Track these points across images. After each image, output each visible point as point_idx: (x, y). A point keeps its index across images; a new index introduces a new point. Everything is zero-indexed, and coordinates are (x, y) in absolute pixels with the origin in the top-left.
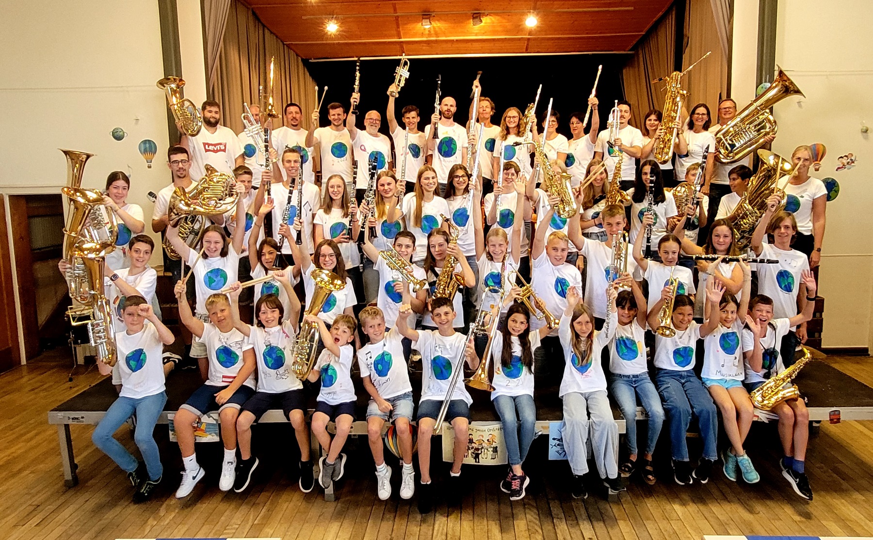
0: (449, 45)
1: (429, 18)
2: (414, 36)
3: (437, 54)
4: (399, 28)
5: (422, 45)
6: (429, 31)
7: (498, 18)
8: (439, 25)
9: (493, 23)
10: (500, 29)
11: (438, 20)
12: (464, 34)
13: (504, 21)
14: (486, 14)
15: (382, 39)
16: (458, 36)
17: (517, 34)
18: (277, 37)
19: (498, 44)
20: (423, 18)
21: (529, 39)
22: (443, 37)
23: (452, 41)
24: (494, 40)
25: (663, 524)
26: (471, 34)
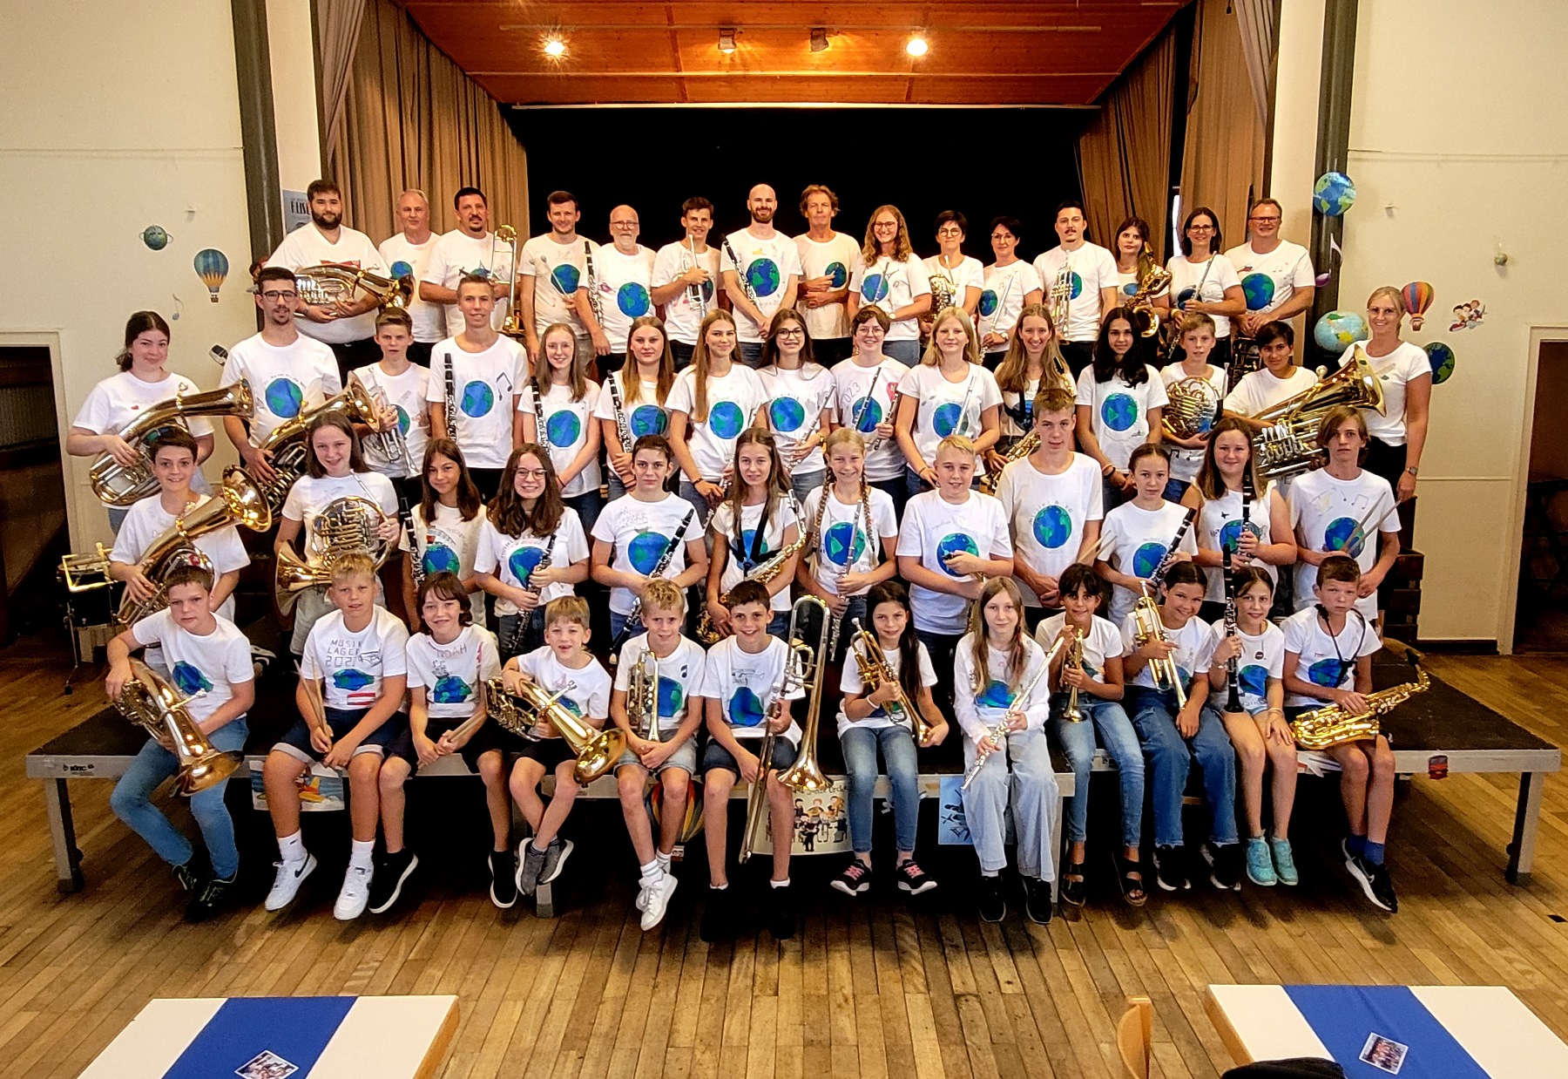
0: (768, 85)
1: (732, 36)
2: (705, 66)
3: (745, 101)
4: (677, 51)
5: (718, 83)
6: (732, 59)
7: (857, 38)
8: (749, 48)
9: (848, 47)
10: (859, 58)
11: (749, 40)
12: (796, 65)
13: (869, 44)
14: (836, 31)
15: (645, 71)
16: (783, 69)
17: (892, 68)
18: (452, 62)
19: (856, 87)
20: (722, 36)
21: (912, 79)
22: (755, 70)
23: (773, 79)
24: (848, 79)
25: (1137, 956)
26: (804, 66)
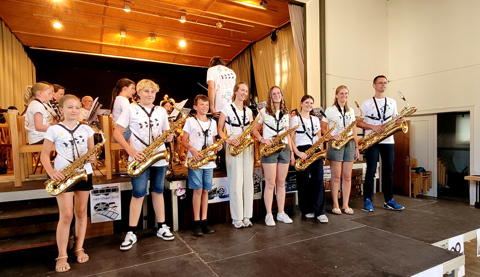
0: (131, 51)
1: (125, 31)
2: (111, 42)
3: (122, 56)
4: (103, 35)
5: (114, 48)
6: (121, 40)
7: (163, 39)
8: (128, 37)
9: (160, 41)
10: (162, 46)
11: (129, 34)
12: (142, 46)
13: (166, 41)
14: (158, 35)
15: (89, 40)
16: (137, 46)
20: (121, 31)
21: (176, 55)
22: (129, 45)
23: (133, 49)
24: (157, 52)
